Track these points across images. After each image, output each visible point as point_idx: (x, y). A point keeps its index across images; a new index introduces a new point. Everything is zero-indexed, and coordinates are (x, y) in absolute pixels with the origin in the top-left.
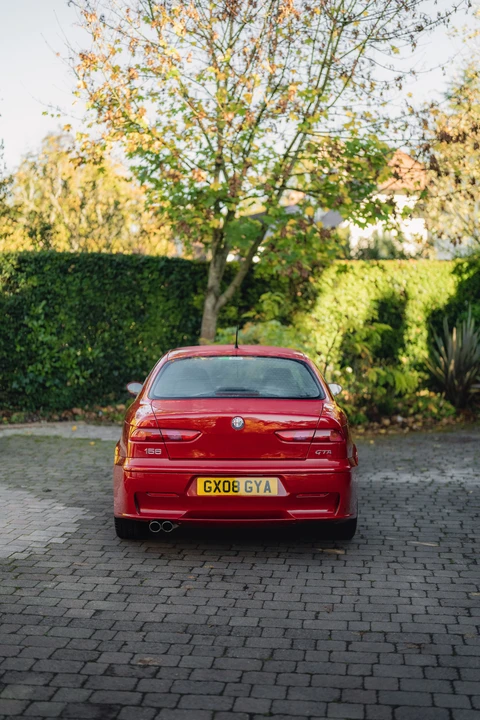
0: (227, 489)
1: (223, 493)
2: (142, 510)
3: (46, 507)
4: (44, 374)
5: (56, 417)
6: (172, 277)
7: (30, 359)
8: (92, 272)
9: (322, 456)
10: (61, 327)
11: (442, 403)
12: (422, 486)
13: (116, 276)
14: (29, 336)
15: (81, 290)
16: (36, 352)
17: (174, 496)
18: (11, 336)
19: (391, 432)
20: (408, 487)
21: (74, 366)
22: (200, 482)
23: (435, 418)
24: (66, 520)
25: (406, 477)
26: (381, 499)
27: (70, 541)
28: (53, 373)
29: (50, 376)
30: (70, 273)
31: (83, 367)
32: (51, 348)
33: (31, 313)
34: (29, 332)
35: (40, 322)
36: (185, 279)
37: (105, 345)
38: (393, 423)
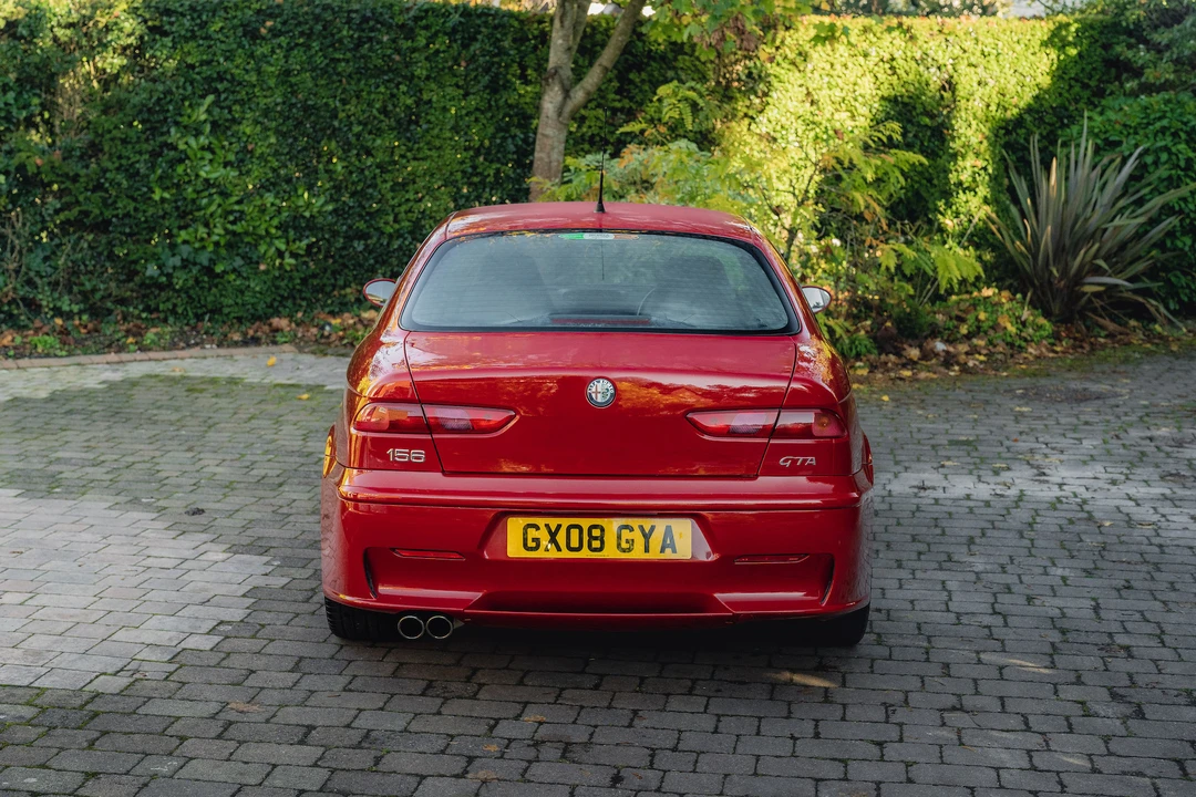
0: (574, 543)
1: (566, 554)
2: (383, 589)
3: (187, 554)
4: (211, 248)
5: (237, 337)
6: (475, 47)
7: (183, 215)
8: (309, 36)
9: (793, 471)
10: (245, 150)
11: (1026, 314)
12: (998, 504)
13: (359, 44)
14: (180, 169)
15: (287, 73)
16: (194, 201)
17: (454, 558)
18: (142, 168)
19: (923, 375)
20: (971, 510)
21: (273, 231)
22: (515, 526)
23: (1011, 345)
24: (223, 590)
25: (962, 485)
26: (914, 539)
27: (227, 646)
28: (230, 246)
29: (223, 252)
30: (263, 38)
31: (291, 233)
32: (224, 194)
33: (184, 120)
34: (181, 161)
35: (203, 140)
36: (502, 52)
37: (338, 188)
38: (925, 356)
